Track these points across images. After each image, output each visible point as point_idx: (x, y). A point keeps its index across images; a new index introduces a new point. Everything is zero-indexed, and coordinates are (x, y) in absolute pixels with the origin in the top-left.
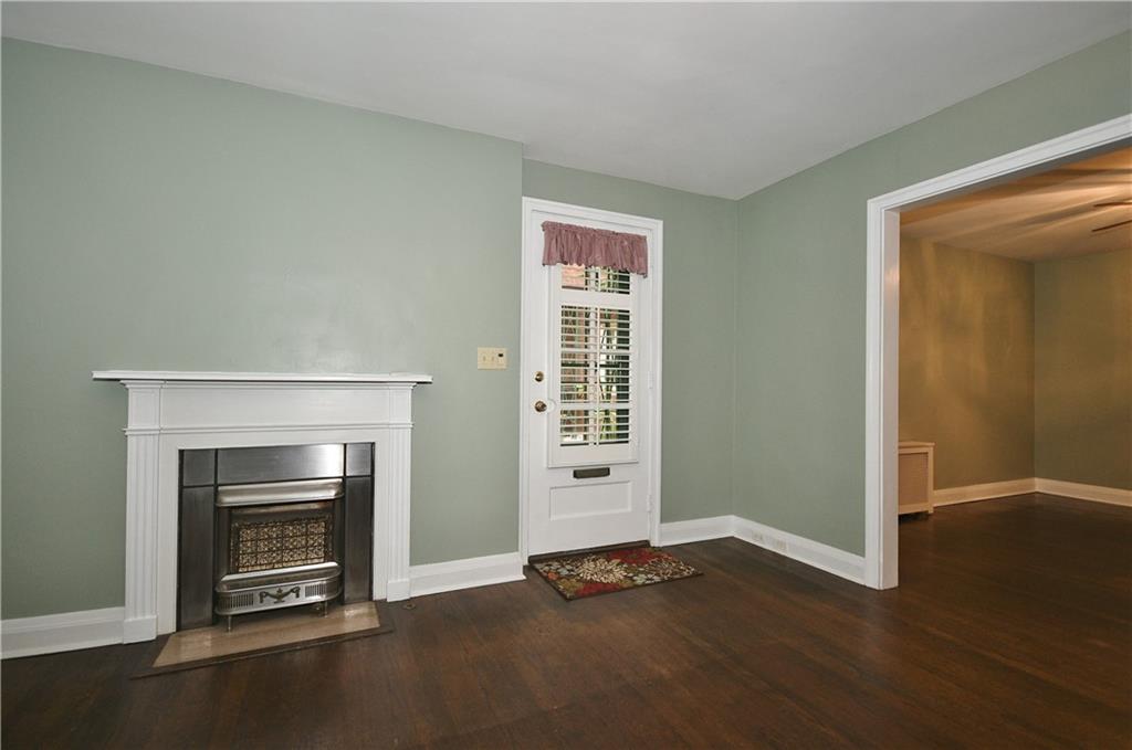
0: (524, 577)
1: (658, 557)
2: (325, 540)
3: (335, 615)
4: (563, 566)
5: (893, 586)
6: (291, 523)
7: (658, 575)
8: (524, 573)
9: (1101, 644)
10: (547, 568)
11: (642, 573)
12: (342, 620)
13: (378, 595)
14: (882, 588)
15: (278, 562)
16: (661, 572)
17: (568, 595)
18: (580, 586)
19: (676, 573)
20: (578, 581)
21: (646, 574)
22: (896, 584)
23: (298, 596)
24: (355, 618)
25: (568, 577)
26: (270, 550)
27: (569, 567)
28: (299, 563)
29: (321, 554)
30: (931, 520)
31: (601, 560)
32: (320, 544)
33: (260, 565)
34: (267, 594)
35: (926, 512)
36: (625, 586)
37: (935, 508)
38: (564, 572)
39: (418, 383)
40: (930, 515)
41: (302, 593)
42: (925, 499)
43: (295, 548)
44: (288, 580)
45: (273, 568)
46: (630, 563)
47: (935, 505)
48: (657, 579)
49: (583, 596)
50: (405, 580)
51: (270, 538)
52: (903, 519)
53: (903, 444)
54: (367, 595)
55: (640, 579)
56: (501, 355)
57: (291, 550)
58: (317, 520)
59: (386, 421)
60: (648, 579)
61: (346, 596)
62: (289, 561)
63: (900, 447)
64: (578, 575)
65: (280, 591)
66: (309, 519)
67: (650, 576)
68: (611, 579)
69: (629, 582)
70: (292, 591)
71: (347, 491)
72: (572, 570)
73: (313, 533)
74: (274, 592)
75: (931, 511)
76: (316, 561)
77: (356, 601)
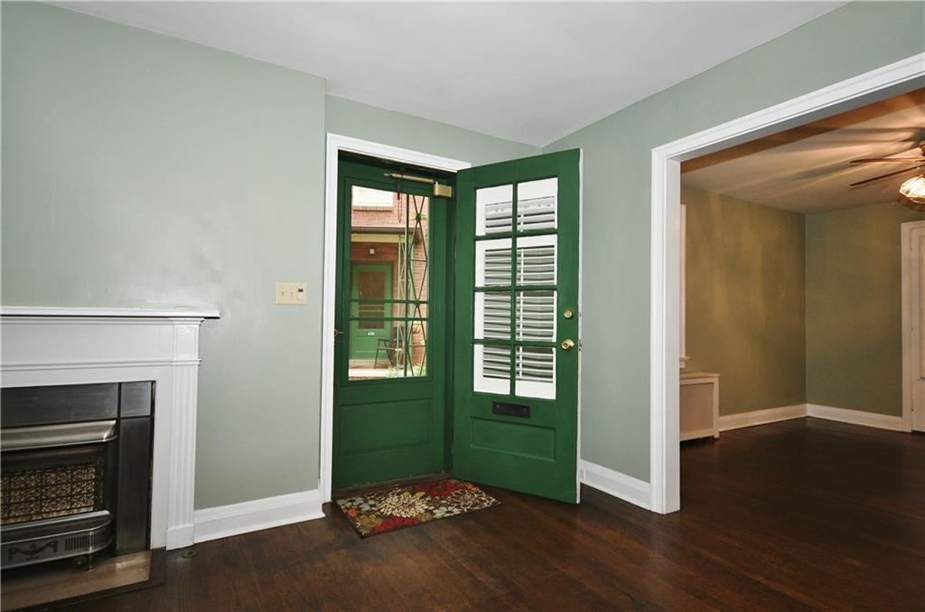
0: (323, 515)
1: (463, 488)
2: (95, 487)
3: (104, 568)
4: (366, 501)
5: (676, 510)
6: (54, 470)
7: (458, 507)
8: (324, 511)
9: (856, 563)
10: (349, 504)
11: (444, 505)
12: (112, 572)
13: (156, 542)
14: (664, 513)
15: (37, 514)
16: (462, 503)
17: (363, 533)
18: (379, 522)
19: (475, 505)
20: (377, 516)
21: (447, 507)
22: (679, 508)
23: (55, 551)
24: (128, 570)
25: (368, 513)
26: (26, 501)
27: (372, 502)
28: (63, 513)
29: (91, 502)
30: (717, 443)
31: (406, 494)
32: (89, 492)
33: (15, 517)
34: (18, 550)
35: (713, 437)
36: (423, 520)
37: (720, 432)
38: (366, 508)
39: (206, 318)
40: (717, 439)
41: (61, 546)
42: (709, 424)
43: (58, 496)
44: (45, 533)
45: (31, 520)
46: (433, 496)
47: (721, 430)
48: (456, 511)
49: (379, 533)
50: (187, 525)
51: (27, 488)
52: (684, 445)
53: (684, 376)
54: (143, 542)
55: (439, 513)
56: (301, 291)
57: (53, 499)
58: (85, 466)
59: (169, 359)
60: (448, 512)
61: (119, 546)
62: (51, 512)
63: (681, 379)
64: (379, 510)
65: (33, 546)
66: (76, 465)
67: (450, 509)
68: (412, 513)
69: (428, 515)
70: (48, 545)
71: (121, 434)
72: (375, 506)
73: (79, 480)
74: (27, 548)
75: (717, 436)
76: (84, 510)
77: (131, 551)
